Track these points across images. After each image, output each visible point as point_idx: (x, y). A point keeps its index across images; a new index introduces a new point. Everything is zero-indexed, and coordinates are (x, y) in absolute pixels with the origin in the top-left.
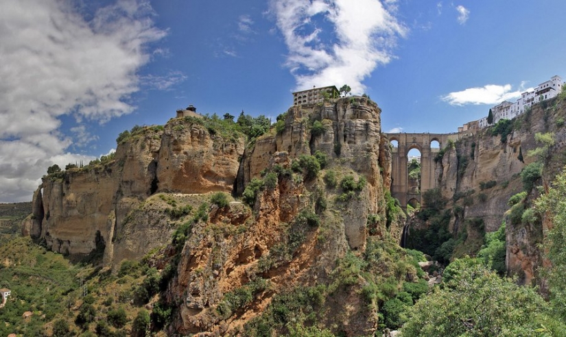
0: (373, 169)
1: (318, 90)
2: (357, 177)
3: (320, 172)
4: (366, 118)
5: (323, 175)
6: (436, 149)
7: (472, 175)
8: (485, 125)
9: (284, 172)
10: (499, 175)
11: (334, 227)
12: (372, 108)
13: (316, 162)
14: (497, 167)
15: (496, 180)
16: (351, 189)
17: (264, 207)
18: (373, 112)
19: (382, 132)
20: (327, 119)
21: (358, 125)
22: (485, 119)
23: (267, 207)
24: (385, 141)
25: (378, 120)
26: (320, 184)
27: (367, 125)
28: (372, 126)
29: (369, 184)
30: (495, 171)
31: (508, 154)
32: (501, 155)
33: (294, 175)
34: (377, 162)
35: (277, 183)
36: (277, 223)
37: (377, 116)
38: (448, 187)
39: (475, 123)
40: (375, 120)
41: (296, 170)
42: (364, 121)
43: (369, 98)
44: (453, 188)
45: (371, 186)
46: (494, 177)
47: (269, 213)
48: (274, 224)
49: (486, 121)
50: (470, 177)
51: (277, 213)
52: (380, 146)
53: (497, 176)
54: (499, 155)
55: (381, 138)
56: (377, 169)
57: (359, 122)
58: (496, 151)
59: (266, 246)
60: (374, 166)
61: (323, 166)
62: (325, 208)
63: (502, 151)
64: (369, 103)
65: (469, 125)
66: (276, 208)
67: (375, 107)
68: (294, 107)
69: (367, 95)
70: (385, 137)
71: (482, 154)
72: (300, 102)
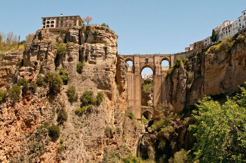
0: (110, 86)
1: (65, 18)
2: (96, 92)
3: (63, 86)
4: (105, 42)
5: (65, 90)
6: (166, 67)
7: (200, 89)
8: (210, 43)
9: (29, 85)
10: (226, 87)
11: (74, 137)
12: (110, 35)
13: (60, 78)
14: (224, 80)
15: (223, 92)
16: (90, 103)
17: (6, 118)
18: (111, 38)
19: (118, 54)
20: (71, 42)
21: (98, 48)
22: (209, 38)
23: (9, 118)
24: (121, 61)
25: (115, 44)
26: (63, 97)
27: (105, 49)
28: (110, 49)
29: (107, 98)
30: (222, 84)
31: (233, 67)
32: (227, 68)
33: (38, 88)
34: (114, 79)
35: (20, 96)
36: (18, 134)
37: (114, 41)
38: (178, 100)
39: (200, 43)
40: (113, 45)
41: (39, 84)
42: (103, 45)
43: (108, 26)
44: (183, 101)
45: (108, 100)
46: (221, 89)
47: (11, 124)
48: (15, 135)
49: (210, 40)
50: (198, 90)
51: (19, 123)
52: (117, 66)
53: (224, 88)
54: (225, 69)
55: (118, 60)
56: (114, 85)
57: (99, 46)
58: (221, 66)
59: (5, 157)
60: (111, 83)
61: (66, 82)
62: (66, 120)
63: (227, 65)
64: (107, 31)
65: (195, 45)
66: (19, 119)
67: (113, 34)
68: (42, 29)
69: (106, 24)
70: (121, 58)
71: (208, 69)
72: (48, 26)
